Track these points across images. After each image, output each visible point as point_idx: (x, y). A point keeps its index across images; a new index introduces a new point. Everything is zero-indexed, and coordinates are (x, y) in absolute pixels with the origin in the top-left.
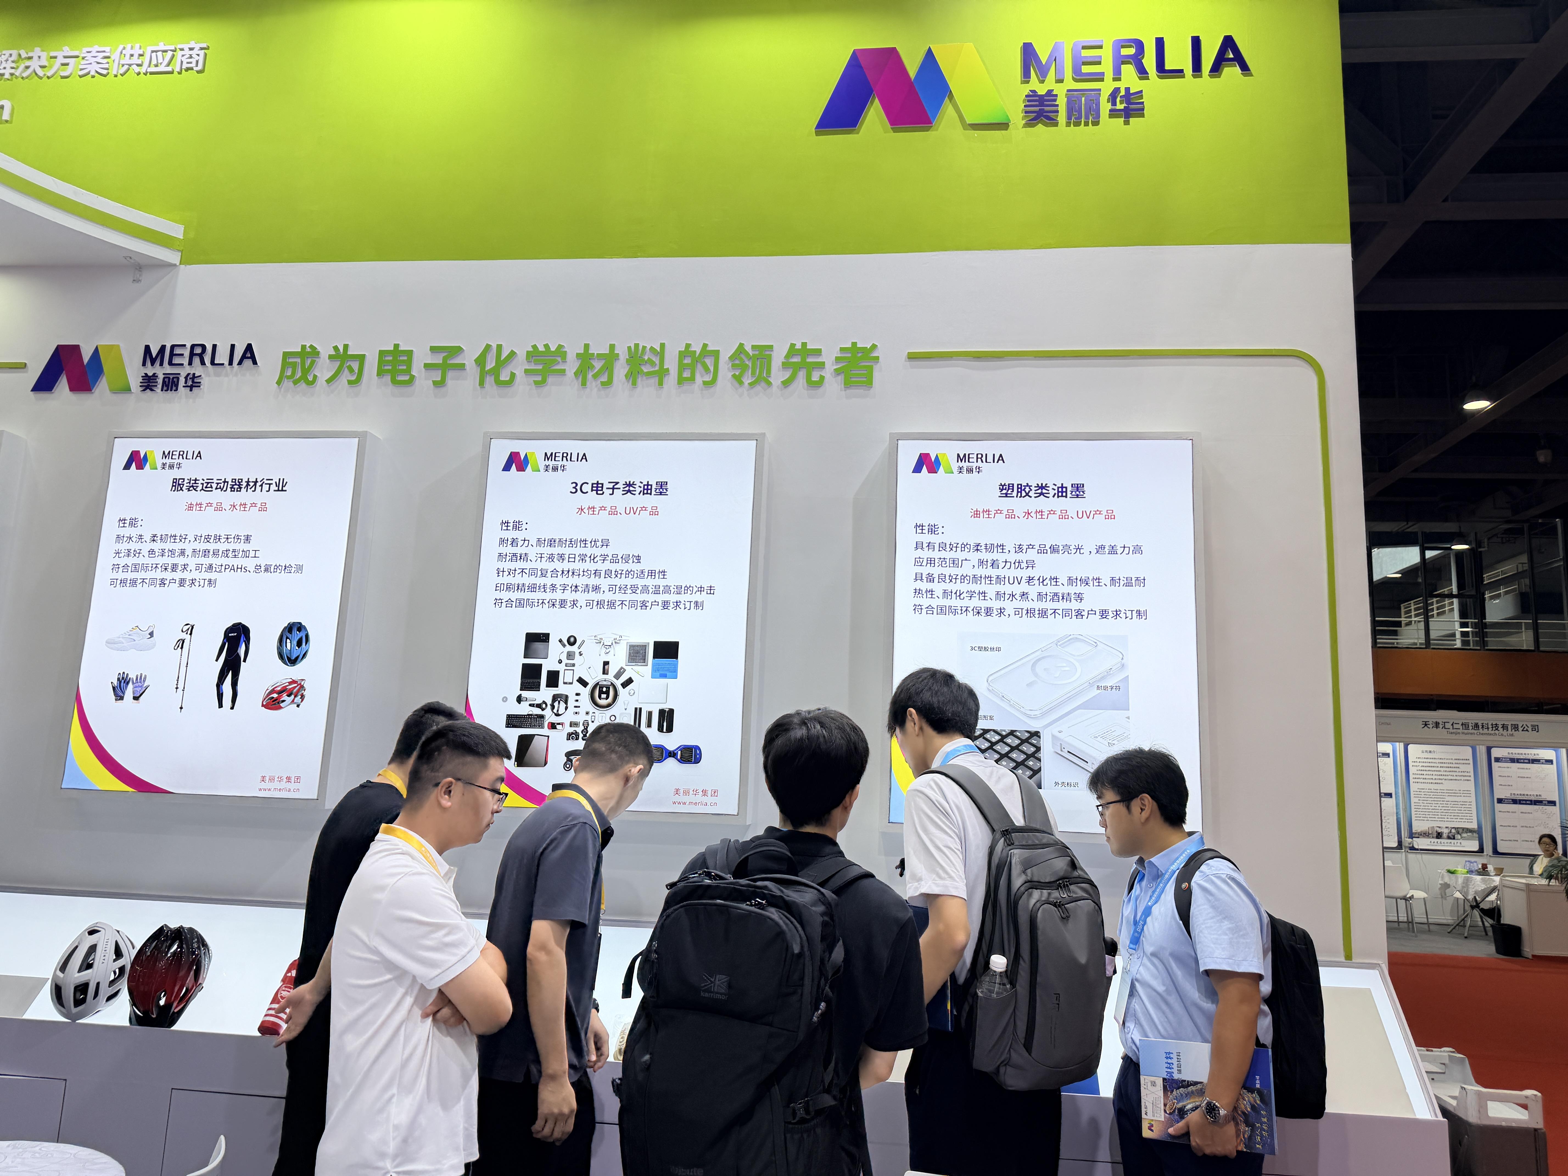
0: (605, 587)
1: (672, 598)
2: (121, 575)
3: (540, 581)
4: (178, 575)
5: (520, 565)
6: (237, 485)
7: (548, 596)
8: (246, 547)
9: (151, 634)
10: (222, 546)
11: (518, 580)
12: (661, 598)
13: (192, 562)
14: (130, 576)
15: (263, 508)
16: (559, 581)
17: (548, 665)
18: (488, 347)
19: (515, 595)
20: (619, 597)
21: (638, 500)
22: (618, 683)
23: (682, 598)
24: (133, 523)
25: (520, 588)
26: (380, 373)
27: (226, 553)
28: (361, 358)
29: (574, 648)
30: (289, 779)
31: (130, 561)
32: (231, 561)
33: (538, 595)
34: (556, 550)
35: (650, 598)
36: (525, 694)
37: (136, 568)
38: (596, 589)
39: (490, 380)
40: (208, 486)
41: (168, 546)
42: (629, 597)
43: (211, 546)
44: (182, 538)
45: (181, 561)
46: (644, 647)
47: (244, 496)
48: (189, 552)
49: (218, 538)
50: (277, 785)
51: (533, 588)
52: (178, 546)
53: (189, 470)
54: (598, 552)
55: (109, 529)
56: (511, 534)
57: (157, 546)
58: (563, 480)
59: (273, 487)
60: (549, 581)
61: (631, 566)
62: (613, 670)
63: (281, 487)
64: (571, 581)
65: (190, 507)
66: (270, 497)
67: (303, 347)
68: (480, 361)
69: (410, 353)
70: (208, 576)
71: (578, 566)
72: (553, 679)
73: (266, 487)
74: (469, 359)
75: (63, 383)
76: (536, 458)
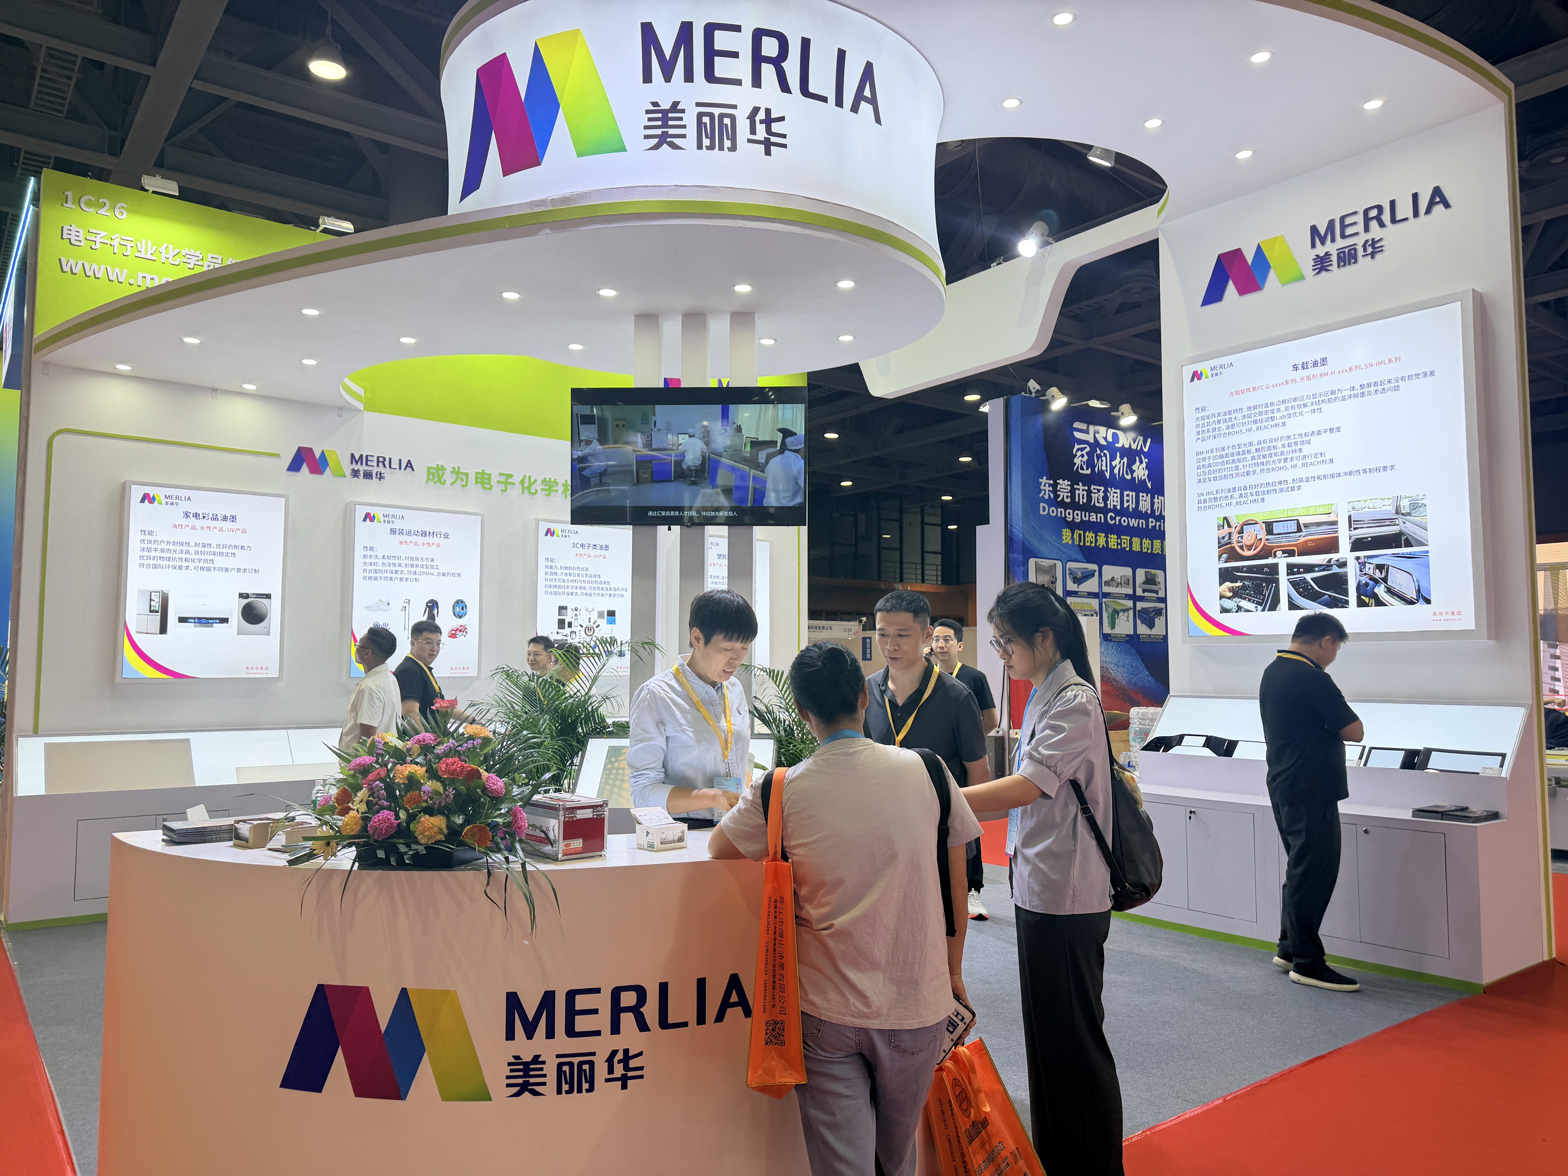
0: (588, 588)
1: (613, 593)
2: (368, 575)
3: (563, 584)
4: (399, 576)
5: (554, 577)
6: (424, 534)
7: (566, 590)
8: (432, 564)
9: (388, 604)
10: (420, 563)
11: (553, 583)
12: (609, 592)
13: (405, 570)
14: (373, 575)
15: (439, 546)
16: (570, 584)
17: (568, 619)
18: (525, 476)
19: (553, 590)
20: (593, 592)
21: (598, 552)
22: (595, 626)
23: (616, 593)
24: (371, 549)
25: (555, 586)
26: (477, 482)
27: (422, 566)
28: (467, 475)
29: (577, 612)
30: (464, 668)
31: (373, 568)
32: (425, 570)
33: (562, 590)
34: (568, 571)
35: (605, 592)
36: (560, 631)
37: (376, 571)
38: (584, 588)
39: (526, 491)
40: (409, 533)
41: (392, 561)
42: (597, 592)
43: (414, 563)
44: (399, 558)
45: (400, 569)
46: (603, 612)
47: (427, 539)
48: (403, 565)
49: (417, 559)
50: (458, 671)
51: (560, 587)
52: (397, 562)
53: (398, 525)
54: (584, 573)
55: (359, 552)
56: (550, 564)
57: (386, 561)
58: (569, 542)
59: (442, 536)
60: (566, 584)
61: (597, 579)
62: (592, 621)
63: (446, 536)
64: (575, 584)
65: (401, 543)
66: (442, 541)
67: (438, 465)
68: (522, 482)
69: (489, 475)
70: (414, 577)
71: (577, 578)
72: (570, 625)
73: (439, 536)
74: (517, 479)
75: (305, 468)
76: (558, 531)
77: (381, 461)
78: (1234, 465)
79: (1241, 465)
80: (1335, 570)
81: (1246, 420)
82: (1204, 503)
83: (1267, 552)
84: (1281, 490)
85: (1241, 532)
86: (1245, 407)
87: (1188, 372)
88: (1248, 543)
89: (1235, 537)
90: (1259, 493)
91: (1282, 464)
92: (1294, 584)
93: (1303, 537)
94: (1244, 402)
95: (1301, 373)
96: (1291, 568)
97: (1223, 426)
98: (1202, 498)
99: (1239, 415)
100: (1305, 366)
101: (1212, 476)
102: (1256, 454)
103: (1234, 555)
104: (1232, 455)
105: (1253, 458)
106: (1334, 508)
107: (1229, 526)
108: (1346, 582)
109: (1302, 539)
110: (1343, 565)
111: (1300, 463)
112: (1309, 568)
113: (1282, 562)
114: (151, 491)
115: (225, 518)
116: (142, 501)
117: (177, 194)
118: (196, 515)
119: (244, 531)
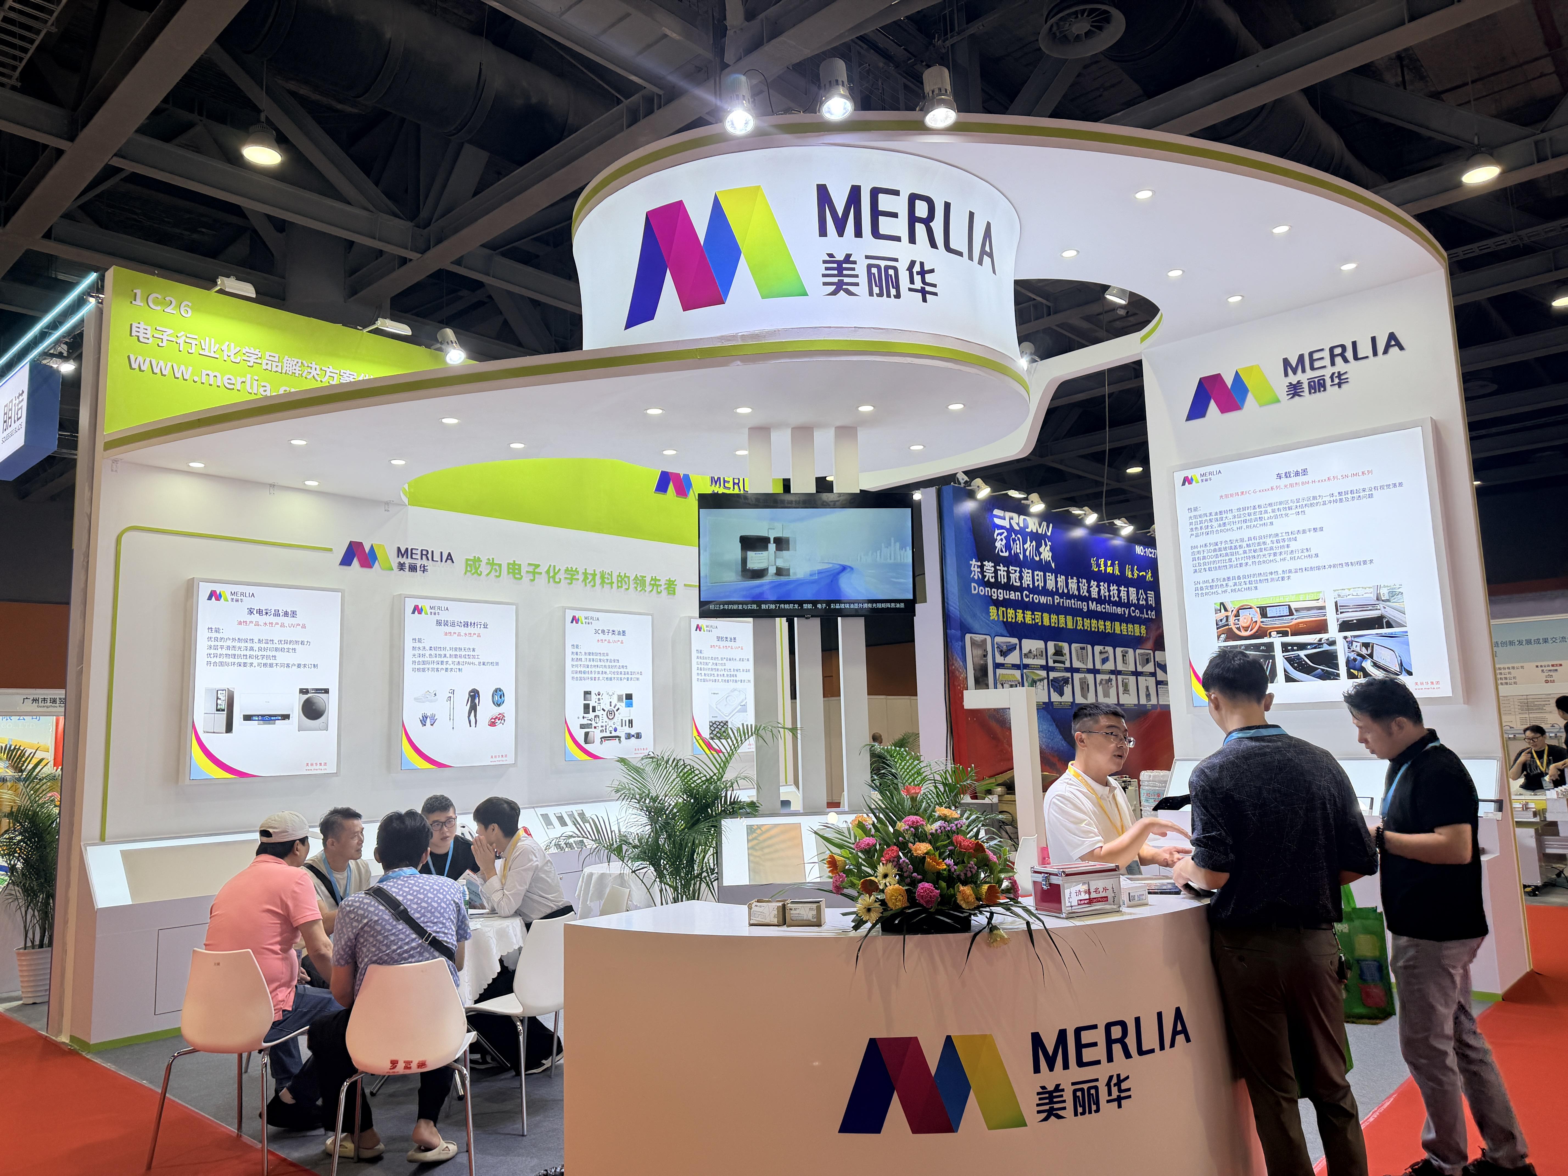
0: (608, 672)
1: (630, 676)
2: (417, 666)
3: (587, 670)
4: (444, 667)
5: (579, 663)
6: (466, 625)
7: (590, 676)
8: (474, 653)
9: (435, 694)
10: (463, 653)
11: (579, 669)
12: (626, 676)
13: (450, 660)
14: (421, 666)
15: (479, 636)
16: (593, 670)
17: (592, 704)
18: (550, 565)
19: (579, 675)
20: (613, 676)
21: (616, 638)
22: (615, 710)
23: (633, 676)
24: (420, 641)
25: (580, 672)
26: (509, 573)
27: (465, 656)
28: (500, 566)
29: (600, 697)
30: (502, 756)
31: (421, 659)
32: (467, 660)
33: (586, 676)
34: (591, 657)
35: (623, 676)
36: (585, 715)
37: (424, 663)
38: (606, 673)
39: (551, 580)
40: (453, 625)
41: (438, 652)
42: (616, 676)
43: (458, 653)
44: (444, 649)
45: (445, 660)
46: (622, 695)
47: (470, 630)
48: (448, 655)
49: (460, 649)
50: (498, 759)
51: (584, 672)
52: (442, 653)
53: (444, 616)
54: (605, 658)
55: (409, 644)
56: (575, 650)
57: (433, 652)
58: (591, 629)
59: (482, 626)
60: (590, 669)
61: (616, 664)
62: (613, 705)
63: (485, 626)
64: (597, 670)
65: (446, 634)
66: (482, 631)
67: (475, 557)
68: (548, 572)
69: (519, 565)
70: (458, 667)
71: (599, 663)
72: (594, 710)
73: (479, 626)
74: (543, 569)
75: (356, 562)
76: (582, 619)
77: (424, 554)
78: (1227, 558)
79: (1234, 558)
80: (1326, 647)
81: (1237, 520)
82: (1200, 591)
83: (1262, 633)
84: (1272, 580)
85: (1237, 615)
86: (1234, 508)
87: (1179, 477)
88: (1245, 625)
89: (1232, 620)
90: (1252, 582)
91: (1272, 558)
92: (1289, 660)
93: (1295, 620)
94: (1235, 503)
95: (1285, 482)
96: (1285, 647)
97: (1215, 524)
98: (1199, 586)
99: (1230, 515)
100: (1288, 474)
101: (1207, 567)
102: (1247, 549)
103: (1231, 635)
104: (1225, 549)
105: (1245, 552)
106: (1321, 596)
107: (1226, 610)
108: (1336, 658)
109: (1294, 622)
110: (1333, 643)
111: (1288, 557)
112: (1302, 646)
113: (1277, 641)
114: (218, 588)
115: (286, 614)
116: (210, 598)
117: (254, 296)
118: (260, 612)
119: (304, 627)
